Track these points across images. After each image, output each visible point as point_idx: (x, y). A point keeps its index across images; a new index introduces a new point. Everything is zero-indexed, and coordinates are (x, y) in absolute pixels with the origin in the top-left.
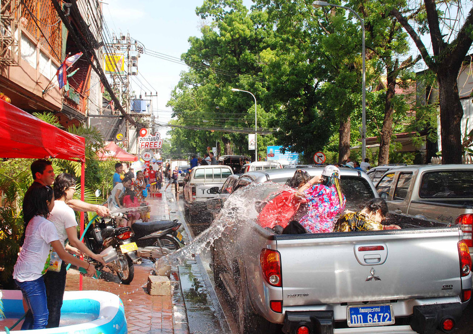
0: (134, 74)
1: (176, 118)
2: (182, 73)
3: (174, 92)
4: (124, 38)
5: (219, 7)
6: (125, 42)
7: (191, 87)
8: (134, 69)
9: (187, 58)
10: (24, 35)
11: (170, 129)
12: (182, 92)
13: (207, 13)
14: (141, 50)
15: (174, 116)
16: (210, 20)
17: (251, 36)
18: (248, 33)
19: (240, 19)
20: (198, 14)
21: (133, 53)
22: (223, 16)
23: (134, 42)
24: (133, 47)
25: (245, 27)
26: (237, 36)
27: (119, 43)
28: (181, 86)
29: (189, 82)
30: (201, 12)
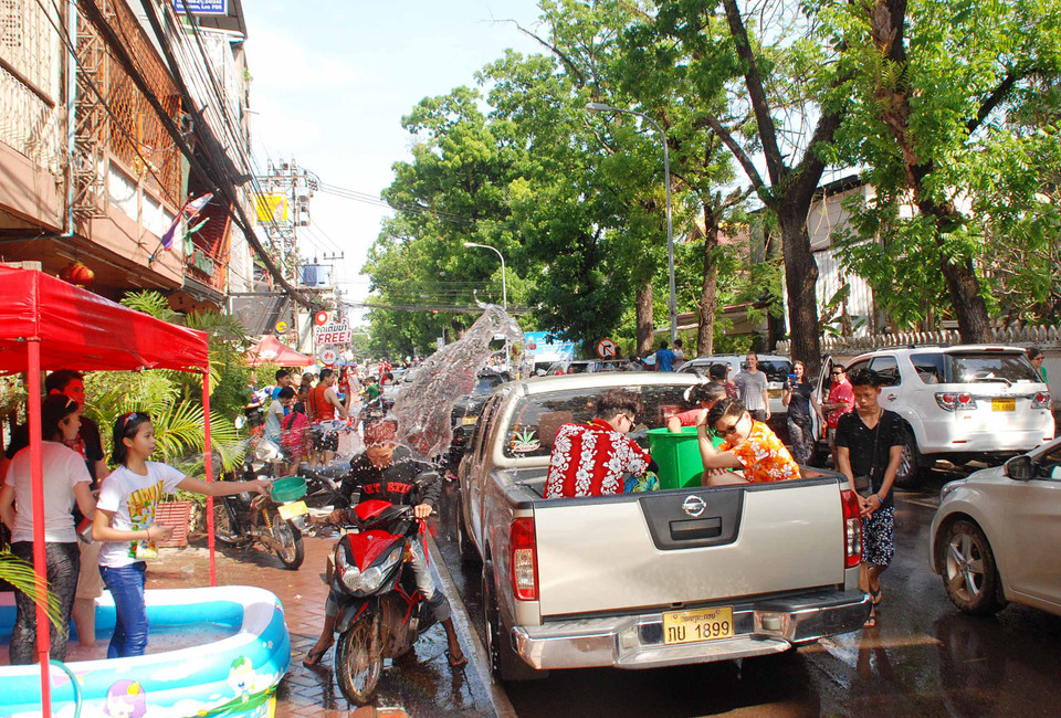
0: (304, 224)
1: (376, 293)
2: (385, 220)
3: (372, 250)
4: (286, 166)
5: (439, 114)
6: (288, 173)
7: (399, 241)
8: (303, 217)
9: (390, 196)
10: (113, 165)
11: (367, 310)
12: (385, 250)
13: (420, 124)
14: (313, 185)
15: (373, 290)
16: (425, 135)
17: (492, 159)
18: (487, 154)
19: (474, 133)
20: (405, 127)
21: (302, 190)
22: (446, 128)
23: (302, 173)
24: (301, 182)
25: (481, 145)
26: (470, 160)
27: (278, 175)
28: (382, 240)
29: (395, 234)
30: (412, 123)
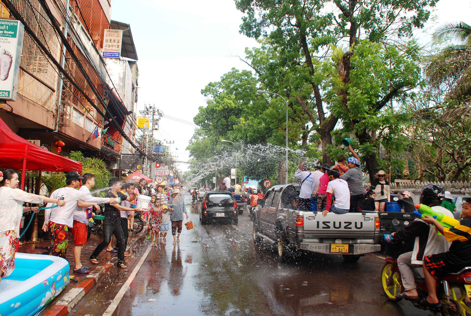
0: (156, 129)
1: (192, 157)
2: (196, 129)
3: (191, 140)
4: (151, 107)
5: (216, 89)
6: (152, 110)
7: (201, 137)
8: (156, 127)
9: (197, 120)
10: (75, 108)
11: (189, 165)
12: (196, 141)
13: (208, 93)
14: (160, 115)
15: (190, 156)
16: (210, 97)
17: (235, 107)
18: (233, 105)
19: (229, 97)
20: (202, 93)
21: (156, 117)
22: (218, 95)
23: (157, 110)
24: (156, 113)
25: (231, 101)
26: (226, 107)
27: (148, 110)
28: (194, 137)
29: (200, 135)
30: (204, 92)
